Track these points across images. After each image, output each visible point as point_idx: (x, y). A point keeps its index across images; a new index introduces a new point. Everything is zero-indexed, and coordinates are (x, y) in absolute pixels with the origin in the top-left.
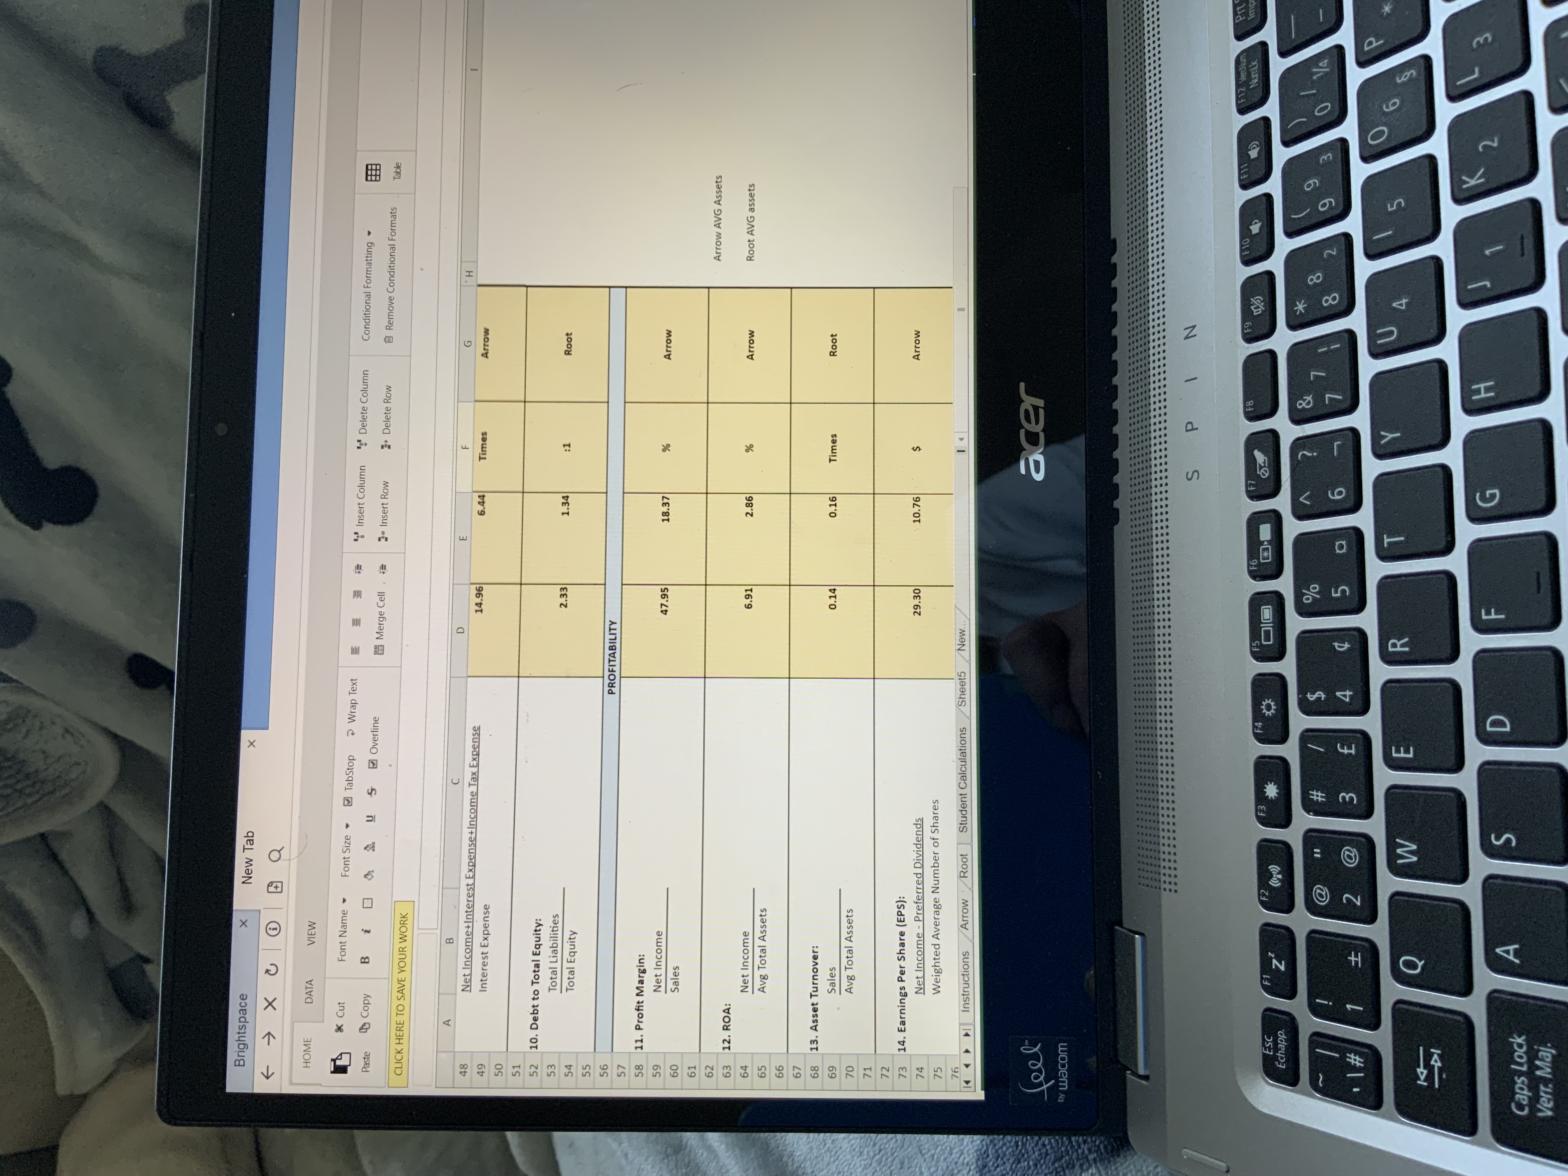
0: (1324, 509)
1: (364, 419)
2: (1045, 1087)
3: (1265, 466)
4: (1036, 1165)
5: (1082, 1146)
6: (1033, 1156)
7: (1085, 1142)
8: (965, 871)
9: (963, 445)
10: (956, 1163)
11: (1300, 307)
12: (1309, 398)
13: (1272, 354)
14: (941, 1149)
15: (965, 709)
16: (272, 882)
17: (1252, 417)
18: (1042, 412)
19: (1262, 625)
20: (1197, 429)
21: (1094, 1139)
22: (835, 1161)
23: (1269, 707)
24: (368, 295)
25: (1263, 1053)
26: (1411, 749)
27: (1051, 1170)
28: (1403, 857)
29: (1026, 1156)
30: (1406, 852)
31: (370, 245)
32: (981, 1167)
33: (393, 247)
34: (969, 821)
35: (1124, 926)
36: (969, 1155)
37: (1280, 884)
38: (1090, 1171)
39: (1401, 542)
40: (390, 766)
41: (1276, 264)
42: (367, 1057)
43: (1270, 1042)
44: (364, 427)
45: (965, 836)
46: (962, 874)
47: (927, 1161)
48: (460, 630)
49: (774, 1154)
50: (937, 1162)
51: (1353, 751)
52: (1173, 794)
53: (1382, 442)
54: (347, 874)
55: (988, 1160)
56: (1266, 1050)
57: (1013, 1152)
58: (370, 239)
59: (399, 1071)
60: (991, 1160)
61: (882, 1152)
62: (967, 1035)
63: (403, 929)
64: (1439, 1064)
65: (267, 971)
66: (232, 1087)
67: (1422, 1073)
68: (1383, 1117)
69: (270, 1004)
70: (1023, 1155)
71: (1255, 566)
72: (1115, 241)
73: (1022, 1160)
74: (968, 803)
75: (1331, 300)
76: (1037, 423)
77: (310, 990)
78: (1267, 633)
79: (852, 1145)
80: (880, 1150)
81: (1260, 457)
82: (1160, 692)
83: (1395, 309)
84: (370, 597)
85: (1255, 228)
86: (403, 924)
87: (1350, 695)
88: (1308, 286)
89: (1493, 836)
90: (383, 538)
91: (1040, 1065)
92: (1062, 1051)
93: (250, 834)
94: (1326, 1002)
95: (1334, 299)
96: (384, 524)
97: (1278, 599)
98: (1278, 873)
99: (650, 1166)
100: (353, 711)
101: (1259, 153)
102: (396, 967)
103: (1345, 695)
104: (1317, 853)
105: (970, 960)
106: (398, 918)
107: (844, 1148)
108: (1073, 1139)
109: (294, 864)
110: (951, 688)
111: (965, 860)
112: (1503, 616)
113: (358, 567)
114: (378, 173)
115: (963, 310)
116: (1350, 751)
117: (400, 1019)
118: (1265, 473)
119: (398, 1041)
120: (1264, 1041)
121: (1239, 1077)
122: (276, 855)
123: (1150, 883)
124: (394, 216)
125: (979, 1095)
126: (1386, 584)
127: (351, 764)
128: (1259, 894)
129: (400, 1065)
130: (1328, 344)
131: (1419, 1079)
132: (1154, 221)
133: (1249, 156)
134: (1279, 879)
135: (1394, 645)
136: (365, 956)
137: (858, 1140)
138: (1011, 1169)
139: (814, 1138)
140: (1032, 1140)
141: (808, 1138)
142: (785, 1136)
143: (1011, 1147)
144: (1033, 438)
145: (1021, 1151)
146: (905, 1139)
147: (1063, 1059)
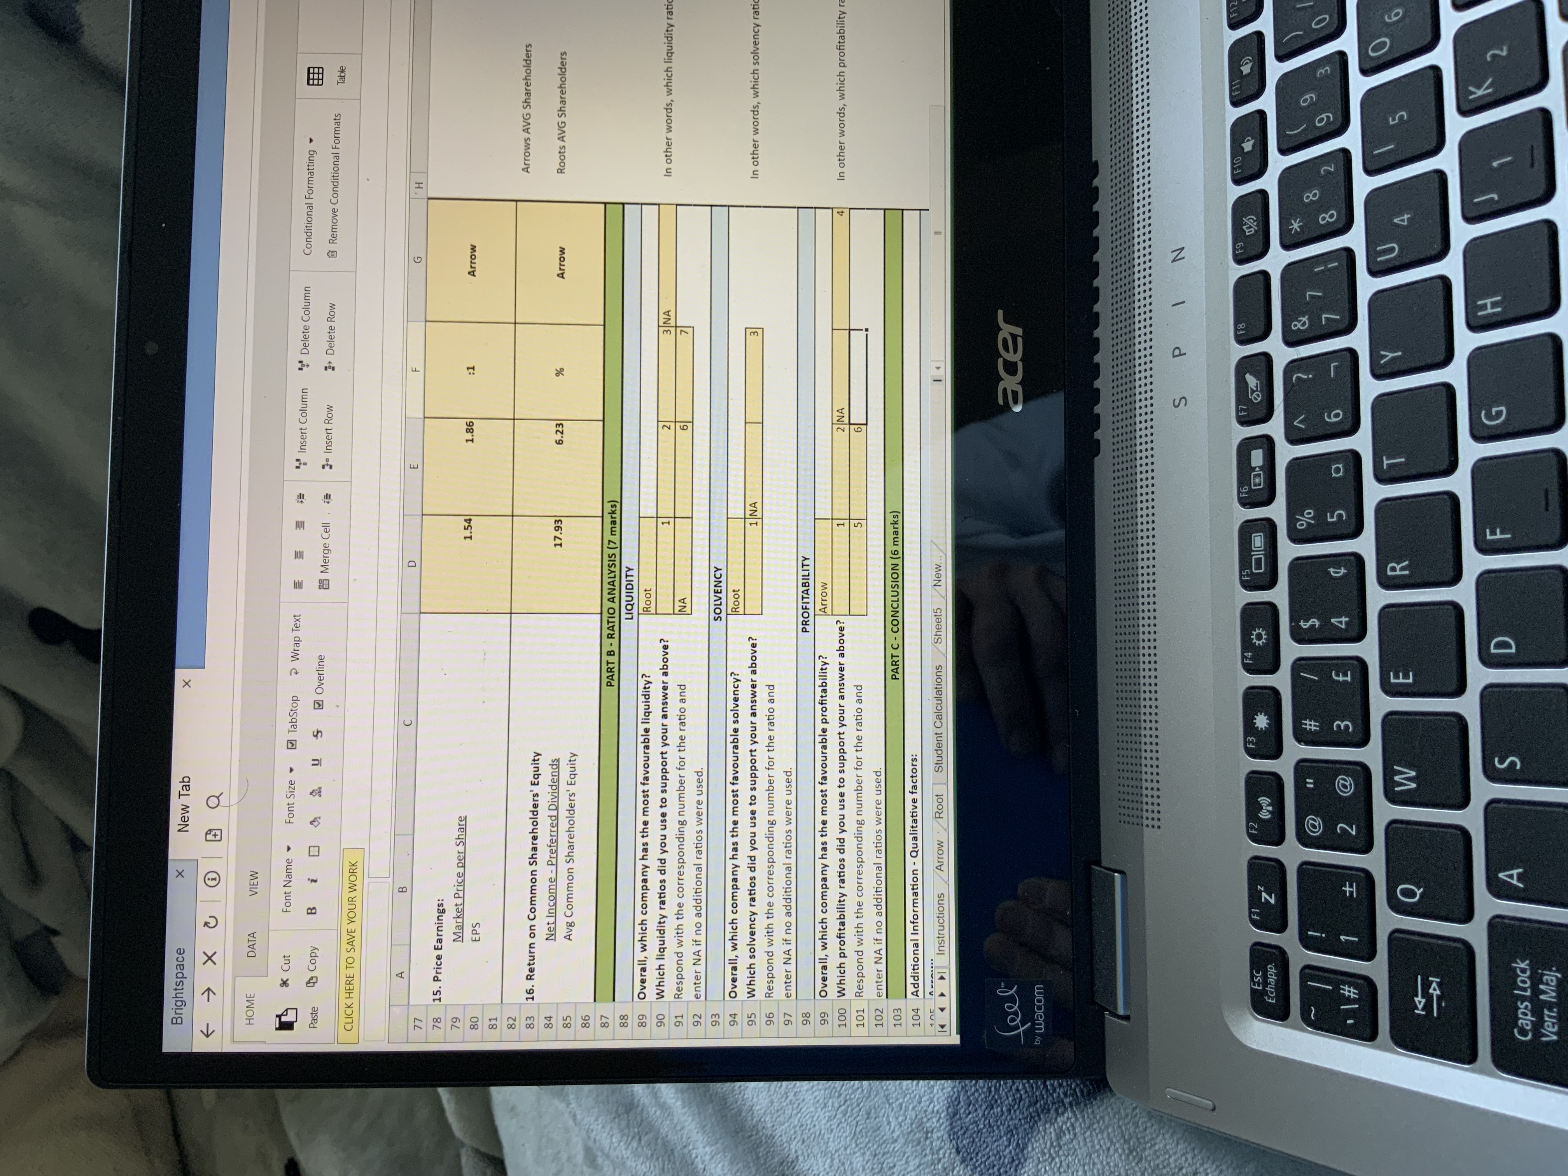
0: (1320, 432)
1: (306, 338)
2: (1021, 1029)
3: (1257, 391)
4: (1009, 1111)
5: (1058, 1090)
6: (1007, 1102)
7: (1060, 1085)
8: (940, 811)
9: (939, 374)
10: (925, 1111)
11: (1296, 226)
12: (1305, 319)
13: (1265, 275)
15: (941, 646)
16: (210, 830)
17: (1243, 340)
18: (1020, 340)
19: (1253, 553)
20: (1185, 354)
21: (1069, 1082)
22: (797, 1113)
23: (1259, 637)
24: (310, 206)
25: (1251, 988)
26: (1411, 674)
27: (1025, 1115)
28: (1402, 784)
29: (999, 1101)
30: (1405, 779)
31: (312, 153)
32: (952, 1115)
33: (337, 156)
34: (944, 761)
35: (1104, 864)
36: (939, 1103)
37: (1270, 816)
38: (1066, 1115)
39: (1400, 464)
40: (338, 706)
41: (1269, 182)
42: (314, 1012)
43: (1259, 977)
44: (306, 347)
45: (941, 776)
46: (937, 815)
47: (895, 1110)
48: (411, 564)
49: (733, 1109)
50: (906, 1111)
51: (1349, 679)
52: (1156, 729)
53: (1382, 362)
54: (292, 820)
55: (959, 1106)
56: (1254, 985)
57: (986, 1097)
58: (312, 146)
59: (349, 1027)
60: (962, 1107)
61: (848, 1102)
62: (943, 978)
63: (353, 878)
64: (1438, 992)
65: (206, 924)
66: (169, 1046)
67: (1420, 1002)
68: (1378, 1048)
69: (210, 958)
70: (996, 1101)
71: (1246, 493)
72: (1096, 163)
73: (995, 1106)
74: (944, 743)
75: (1328, 218)
76: (1015, 351)
77: (253, 943)
78: (1258, 561)
79: (815, 1098)
80: (846, 1101)
81: (1252, 381)
82: (1143, 626)
83: (1397, 225)
84: (313, 528)
85: (1248, 146)
86: (353, 873)
87: (1346, 622)
88: (1304, 204)
89: (1496, 759)
90: (327, 465)
91: (1016, 1007)
92: (1038, 993)
93: (186, 780)
94: (1318, 935)
95: (1332, 216)
96: (328, 450)
97: (1270, 526)
98: (1269, 805)
99: (600, 1126)
100: (296, 648)
101: (1252, 68)
102: (345, 917)
103: (1341, 622)
104: (1310, 783)
105: (945, 902)
106: (347, 867)
107: (806, 1100)
108: (1048, 1083)
109: (234, 810)
111: (940, 800)
112: (1509, 536)
113: (301, 496)
114: (321, 77)
115: (939, 233)
116: (1345, 678)
117: (350, 972)
118: (1257, 397)
119: (347, 995)
120: (1252, 976)
121: (1226, 1014)
122: (214, 801)
123: (1132, 820)
124: (338, 123)
125: (954, 1039)
126: (1384, 506)
127: (295, 705)
128: (1248, 827)
129: (350, 1020)
130: (1325, 263)
131: (1417, 1008)
132: (1140, 141)
133: (1241, 71)
134: (1268, 811)
135: (1393, 569)
136: (311, 907)
137: (822, 1092)
138: (984, 1115)
139: (775, 1091)
140: (1005, 1084)
141: (769, 1091)
142: (744, 1090)
143: (984, 1093)
144: (1011, 368)
145: (994, 1096)
146: (871, 1089)
147: (1040, 1001)
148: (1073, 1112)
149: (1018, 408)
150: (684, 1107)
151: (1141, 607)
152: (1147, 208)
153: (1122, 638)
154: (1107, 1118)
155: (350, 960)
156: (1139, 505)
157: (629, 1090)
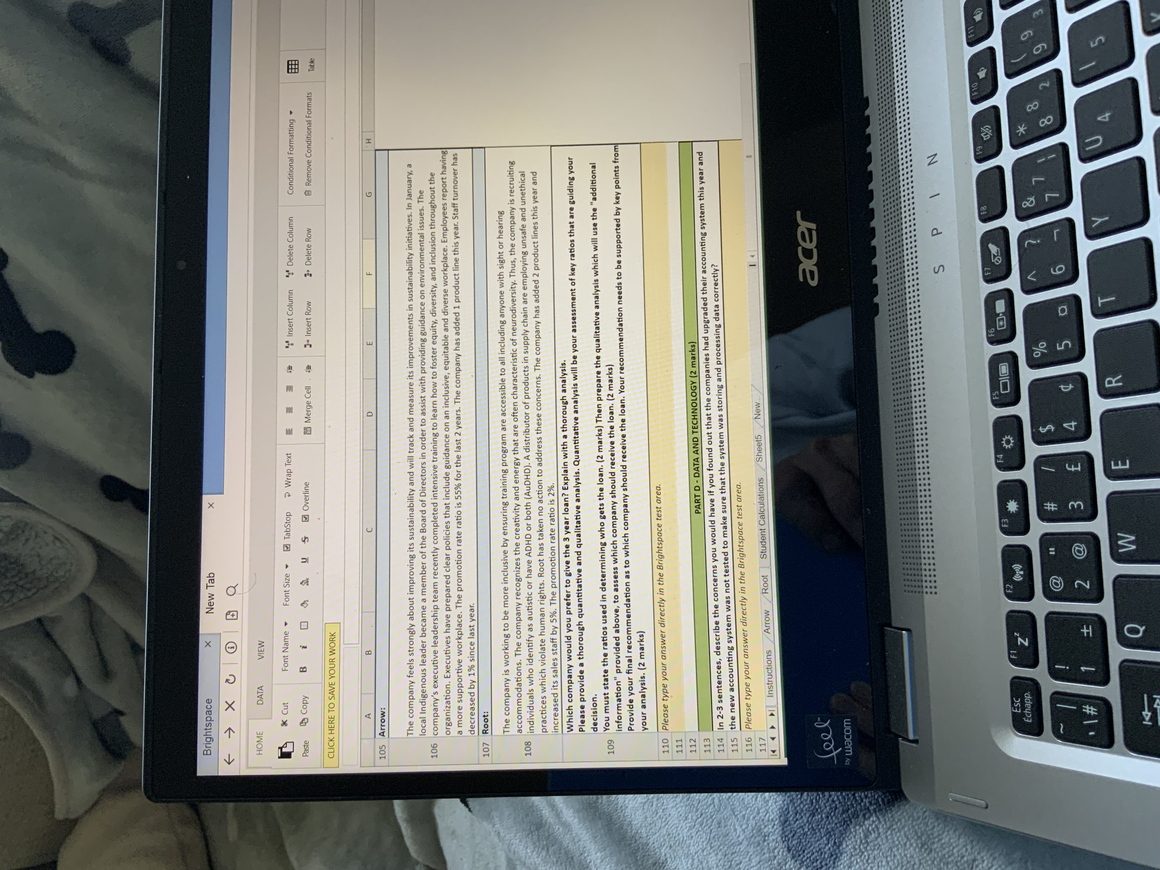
0: (1048, 283)
1: (291, 254)
2: (834, 753)
3: (998, 256)
4: (827, 817)
5: (864, 800)
7: (866, 797)
8: (765, 588)
9: (754, 261)
10: (763, 820)
11: (1022, 130)
12: (1032, 199)
13: (1000, 169)
15: (762, 464)
16: (229, 612)
17: (985, 219)
18: (814, 233)
19: (1000, 379)
20: (941, 233)
21: (873, 794)
22: (665, 825)
23: (1008, 442)
24: (291, 160)
25: (1012, 712)
26: (1128, 461)
27: (840, 820)
28: (1123, 547)
29: (819, 810)
30: (1127, 542)
31: (292, 121)
32: (783, 822)
33: (309, 123)
34: (768, 550)
35: (893, 625)
36: (773, 813)
37: (1022, 579)
38: (871, 819)
39: (1112, 302)
40: (319, 519)
41: (1000, 100)
42: (306, 745)
43: (1018, 704)
44: (291, 260)
45: (766, 561)
46: (764, 591)
47: (740, 819)
48: (369, 414)
50: (748, 820)
51: (1079, 469)
52: (931, 518)
53: (1093, 226)
54: (288, 603)
55: (789, 815)
56: (1014, 709)
57: (809, 808)
58: (292, 117)
59: (331, 755)
60: (791, 815)
61: (704, 815)
62: (772, 715)
63: (332, 645)
65: (227, 681)
66: (202, 771)
67: (1147, 715)
68: (1115, 753)
69: (230, 706)
70: (817, 810)
72: (867, 98)
73: (816, 814)
74: (767, 536)
75: (1046, 122)
76: (811, 241)
77: (261, 694)
78: (1005, 384)
79: (679, 812)
80: (702, 815)
81: (993, 249)
82: (918, 440)
83: (1100, 122)
84: (299, 390)
85: (982, 74)
86: (332, 641)
87: (1075, 425)
88: (1028, 113)
90: (308, 345)
91: (830, 736)
92: (847, 725)
93: (212, 575)
94: (1064, 668)
95: (1049, 120)
96: (308, 334)
97: (1013, 357)
98: (1021, 570)
99: (518, 840)
100: (289, 478)
101: (982, 17)
102: (327, 674)
103: (1071, 425)
104: (1052, 551)
105: (772, 657)
106: (328, 637)
107: (672, 815)
108: (857, 795)
109: (246, 596)
110: (751, 447)
111: (765, 580)
113: (290, 368)
114: (297, 67)
116: (1076, 469)
117: (331, 714)
118: (998, 261)
119: (330, 732)
120: (1013, 702)
121: (993, 733)
122: (232, 590)
123: (914, 589)
124: (310, 99)
125: (783, 761)
126: (1100, 336)
127: (288, 519)
128: (1005, 588)
129: (332, 750)
130: (1046, 156)
131: (1144, 720)
132: (899, 78)
133: (974, 20)
134: (1020, 575)
135: (1110, 382)
136: (303, 666)
137: (684, 808)
138: (808, 821)
139: (648, 809)
140: (824, 796)
141: (643, 809)
142: (625, 809)
143: (807, 804)
144: (808, 254)
145: (815, 806)
146: (721, 804)
147: (848, 731)
148: (877, 817)
149: (814, 283)
150: (580, 823)
151: (915, 427)
152: (907, 127)
153: (902, 451)
154: (903, 820)
155: (332, 706)
156: (911, 350)
157: (538, 813)
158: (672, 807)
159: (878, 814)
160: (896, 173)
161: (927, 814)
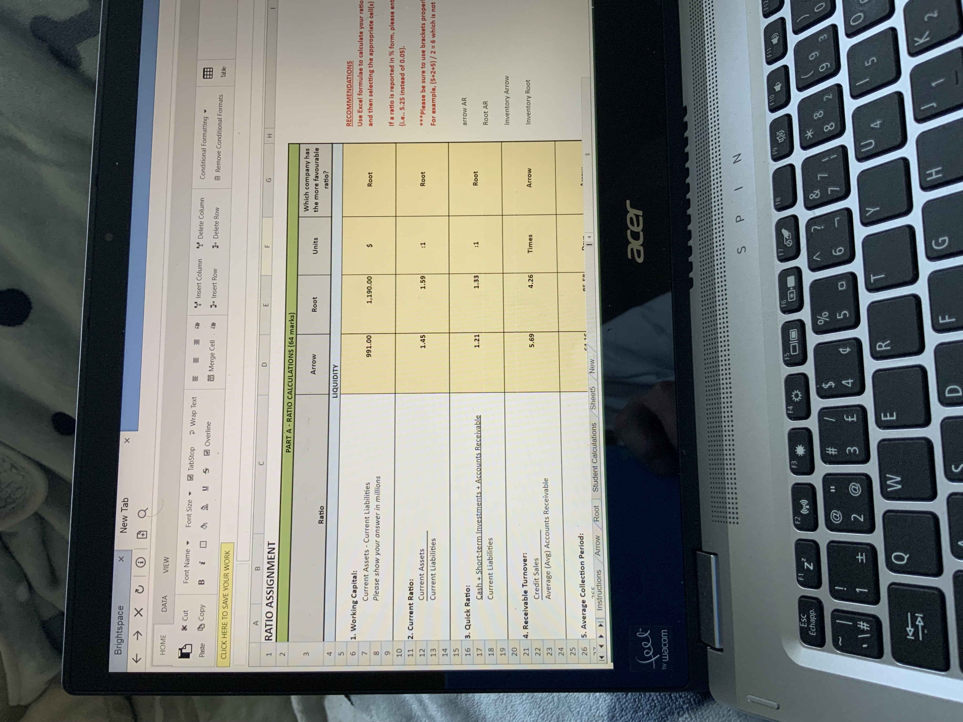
0: (831, 262)
1: (201, 229)
2: (653, 659)
3: (789, 239)
4: (648, 714)
5: (679, 700)
6: (646, 708)
7: (680, 697)
8: (597, 517)
9: (590, 241)
10: (594, 716)
11: (809, 134)
12: (818, 192)
13: (792, 167)
14: (584, 707)
15: (595, 411)
16: (140, 532)
17: (780, 208)
18: (641, 219)
19: (790, 342)
20: (743, 220)
21: (686, 695)
23: (797, 396)
24: (204, 150)
25: (800, 626)
26: (895, 413)
27: (658, 717)
28: (891, 487)
29: (641, 708)
30: (894, 483)
31: (206, 119)
32: (611, 717)
33: (220, 120)
34: (599, 484)
35: (704, 549)
36: (603, 710)
37: (808, 512)
38: (685, 716)
39: (882, 278)
40: (218, 453)
41: (792, 109)
42: (203, 646)
43: (804, 619)
44: (201, 234)
45: (597, 494)
46: (595, 519)
47: (575, 715)
48: (264, 365)
49: (473, 718)
50: (582, 716)
51: (855, 419)
52: (734, 460)
53: (867, 215)
55: (616, 712)
56: (802, 624)
57: (633, 706)
58: (206, 115)
59: (224, 656)
60: (618, 712)
62: (601, 625)
63: (227, 561)
64: (922, 624)
65: (137, 590)
66: (113, 668)
67: (910, 631)
68: (885, 663)
69: (138, 612)
70: (639, 708)
71: (785, 304)
72: (686, 107)
73: (638, 711)
74: (599, 473)
75: (829, 127)
76: (638, 225)
77: (166, 602)
78: (794, 347)
81: (786, 233)
82: (723, 393)
83: (873, 128)
84: (205, 344)
85: (778, 88)
86: (227, 558)
87: (851, 382)
88: (815, 120)
89: (953, 466)
90: (214, 305)
91: (649, 645)
92: (664, 635)
93: (126, 500)
94: (842, 588)
95: (832, 126)
96: (214, 296)
97: (801, 324)
98: (807, 505)
100: (194, 418)
101: (778, 40)
102: (222, 586)
103: (848, 383)
104: (833, 489)
105: (602, 576)
106: (223, 554)
107: (519, 711)
108: (672, 695)
109: (155, 518)
110: (586, 397)
111: (597, 510)
112: (954, 320)
113: (198, 324)
114: (211, 73)
115: (589, 154)
116: (853, 419)
117: (224, 621)
118: (789, 243)
119: (223, 636)
120: (800, 618)
121: (784, 644)
122: (143, 513)
123: (720, 519)
125: (610, 666)
126: (873, 307)
127: (192, 453)
128: (794, 520)
129: (224, 652)
130: (829, 156)
131: (908, 635)
132: (711, 91)
133: (772, 43)
134: (807, 509)
135: (880, 346)
136: (201, 580)
137: (529, 705)
138: (631, 717)
139: (499, 705)
140: (645, 696)
141: (495, 705)
142: (480, 705)
143: (631, 703)
144: (635, 236)
145: (638, 705)
146: (560, 702)
147: (665, 640)
148: (688, 713)
149: (640, 260)
150: (442, 717)
151: (722, 382)
152: (717, 131)
153: (711, 402)
154: (711, 718)
155: (225, 614)
156: (718, 317)
157: (409, 707)
158: (519, 704)
159: (690, 711)
160: (707, 169)
161: (731, 712)
